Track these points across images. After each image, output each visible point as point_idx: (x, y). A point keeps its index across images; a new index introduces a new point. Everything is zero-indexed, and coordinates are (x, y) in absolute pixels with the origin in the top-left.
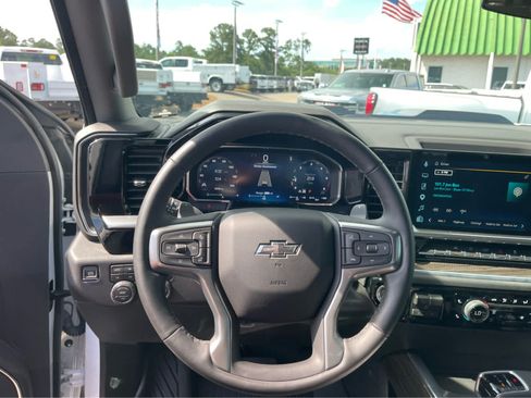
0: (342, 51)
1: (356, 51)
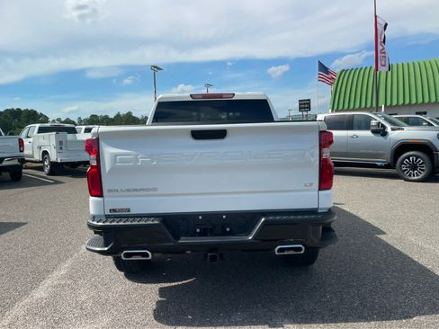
0: (289, 110)
1: (300, 109)
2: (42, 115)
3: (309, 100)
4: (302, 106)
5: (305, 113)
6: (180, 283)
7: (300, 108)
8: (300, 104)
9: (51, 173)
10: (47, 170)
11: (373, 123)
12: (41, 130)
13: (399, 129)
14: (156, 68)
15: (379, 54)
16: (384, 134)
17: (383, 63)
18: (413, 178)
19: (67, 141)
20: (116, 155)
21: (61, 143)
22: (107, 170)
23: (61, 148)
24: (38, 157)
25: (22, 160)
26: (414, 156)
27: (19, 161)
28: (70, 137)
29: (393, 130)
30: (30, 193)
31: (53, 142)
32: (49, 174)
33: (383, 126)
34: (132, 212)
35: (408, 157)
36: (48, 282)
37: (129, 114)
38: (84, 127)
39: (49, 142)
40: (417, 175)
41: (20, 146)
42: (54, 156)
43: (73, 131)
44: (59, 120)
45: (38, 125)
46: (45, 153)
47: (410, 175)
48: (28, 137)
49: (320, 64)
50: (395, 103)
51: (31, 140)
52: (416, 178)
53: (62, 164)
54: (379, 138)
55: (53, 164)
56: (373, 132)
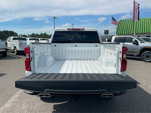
2: (15, 33)
3: (108, 30)
5: (106, 35)
6: (62, 103)
7: (105, 33)
8: (105, 32)
9: (17, 54)
10: (16, 53)
11: (134, 40)
12: (14, 39)
13: (143, 43)
14: (55, 18)
15: (135, 15)
16: (137, 44)
17: (136, 18)
18: (147, 61)
19: (22, 43)
21: (20, 44)
23: (20, 46)
24: (12, 48)
25: (7, 50)
26: (148, 53)
27: (5, 50)
28: (24, 42)
29: (141, 43)
30: (9, 62)
31: (18, 43)
32: (16, 55)
33: (137, 41)
35: (146, 53)
36: (11, 100)
37: (45, 34)
38: (29, 38)
39: (16, 43)
40: (149, 60)
41: (6, 45)
42: (18, 48)
43: (25, 40)
44: (21, 35)
45: (13, 37)
46: (15, 47)
47: (146, 60)
48: (9, 41)
49: (112, 17)
50: (139, 32)
51: (10, 42)
52: (148, 61)
53: (21, 51)
54: (136, 46)
55: (18, 51)
56: (133, 43)
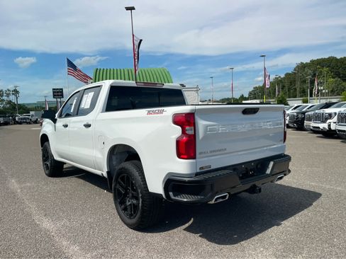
0: (45, 97)
1: (54, 96)
4: (56, 94)
8: (54, 92)
20: (207, 126)
22: (200, 138)
34: (212, 168)
49: (68, 60)
